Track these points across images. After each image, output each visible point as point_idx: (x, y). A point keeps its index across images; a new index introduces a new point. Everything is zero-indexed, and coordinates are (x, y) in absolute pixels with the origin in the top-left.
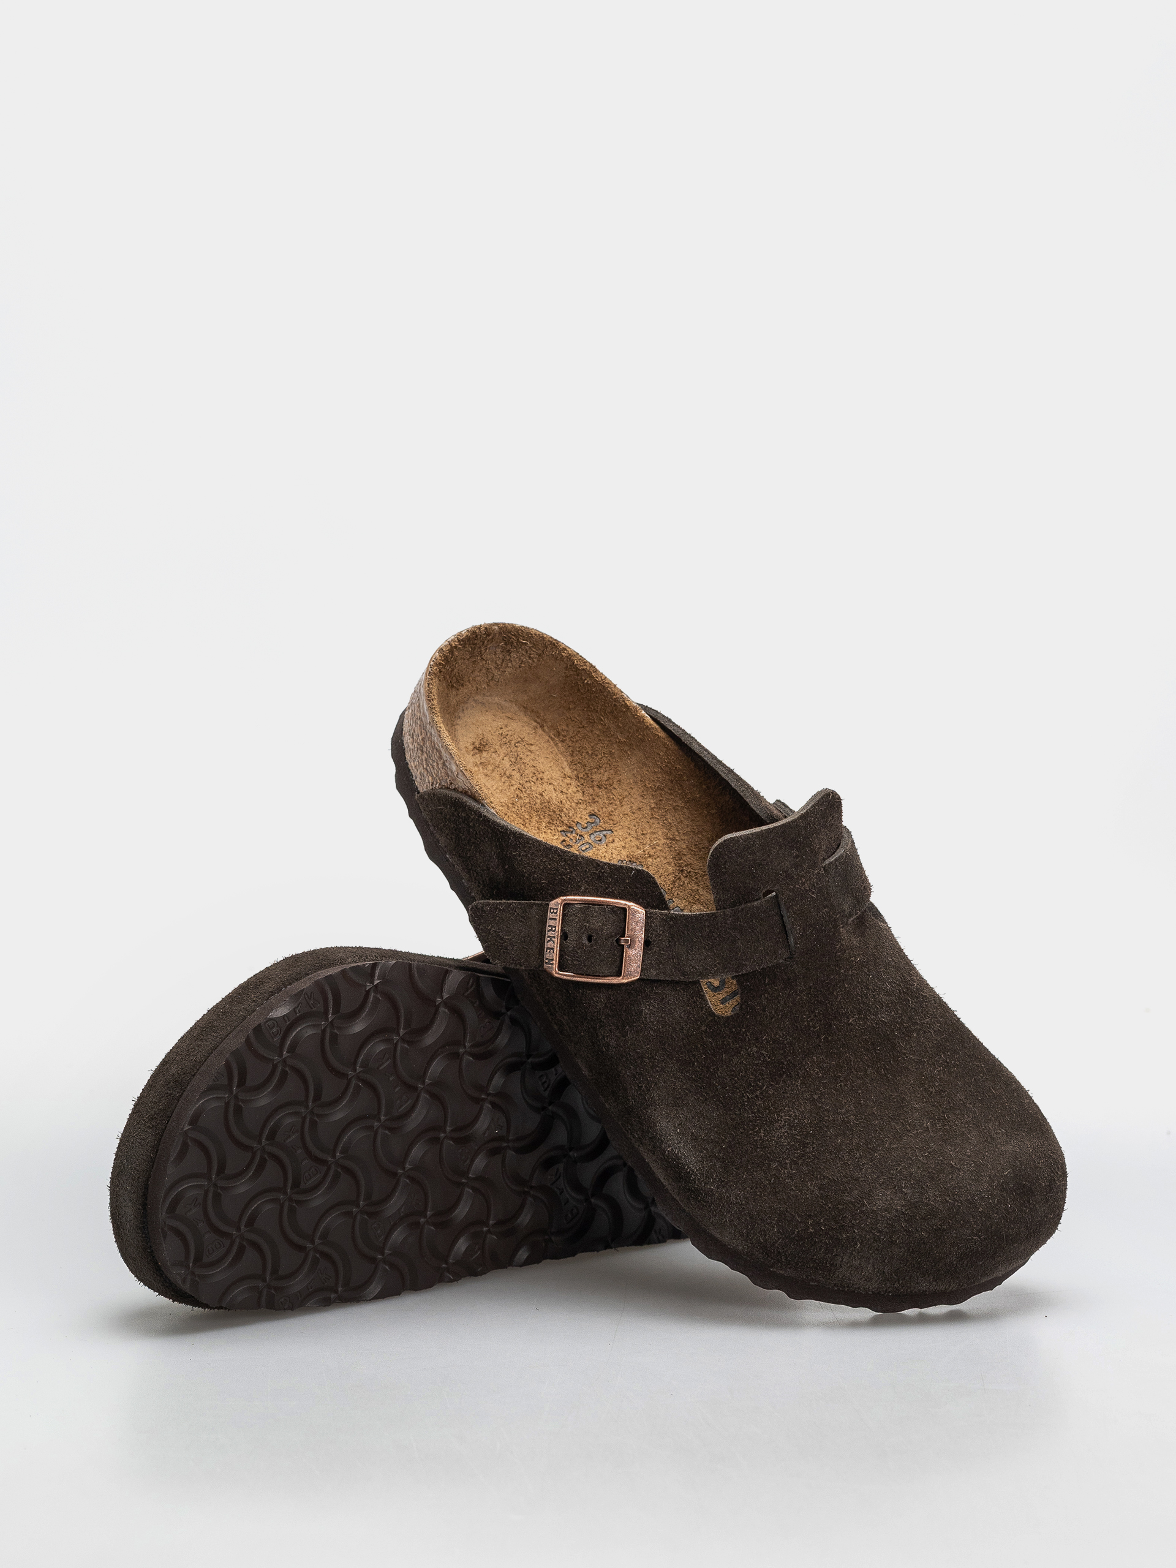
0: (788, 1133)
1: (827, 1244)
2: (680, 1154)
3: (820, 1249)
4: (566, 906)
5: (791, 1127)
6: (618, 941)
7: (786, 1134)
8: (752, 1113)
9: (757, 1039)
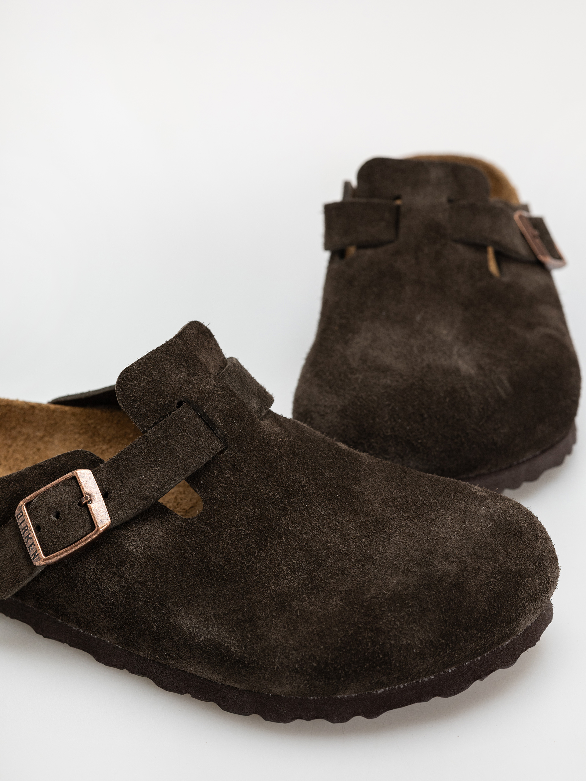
0: (294, 577)
1: (370, 638)
2: (212, 637)
3: (367, 645)
4: (28, 505)
5: (294, 572)
6: (80, 504)
7: (292, 579)
8: (256, 576)
9: (231, 521)
